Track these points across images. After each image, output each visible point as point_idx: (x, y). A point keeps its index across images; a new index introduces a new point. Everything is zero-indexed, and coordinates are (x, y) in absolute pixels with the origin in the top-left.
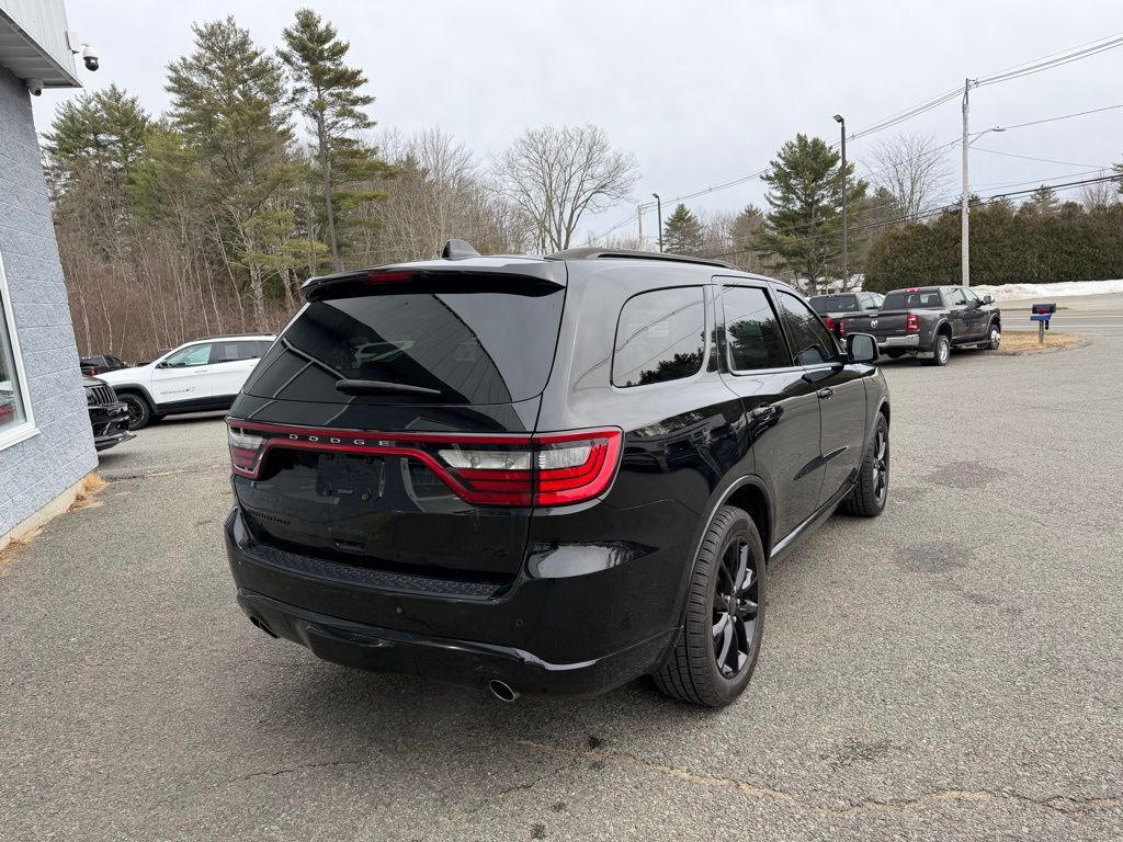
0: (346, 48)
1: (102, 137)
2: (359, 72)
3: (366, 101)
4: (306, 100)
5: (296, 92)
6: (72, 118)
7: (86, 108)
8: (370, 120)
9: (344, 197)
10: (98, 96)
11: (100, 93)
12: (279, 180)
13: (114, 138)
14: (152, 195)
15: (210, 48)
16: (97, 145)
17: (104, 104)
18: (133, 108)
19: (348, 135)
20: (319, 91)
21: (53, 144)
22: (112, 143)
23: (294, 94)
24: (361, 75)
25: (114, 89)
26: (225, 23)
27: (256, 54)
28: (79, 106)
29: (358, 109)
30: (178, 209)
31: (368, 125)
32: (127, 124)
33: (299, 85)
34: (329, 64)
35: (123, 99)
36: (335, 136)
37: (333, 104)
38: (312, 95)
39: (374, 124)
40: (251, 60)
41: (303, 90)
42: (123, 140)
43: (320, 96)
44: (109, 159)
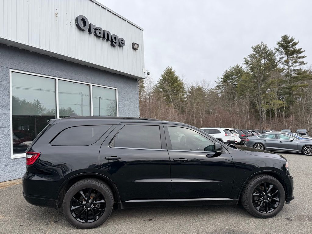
0: (298, 43)
1: (233, 77)
2: (301, 49)
3: (303, 57)
4: (283, 60)
5: (280, 58)
6: (227, 73)
7: (231, 70)
8: (305, 62)
9: (293, 87)
10: (233, 67)
11: (234, 66)
12: (271, 84)
13: (236, 77)
14: (241, 90)
15: (256, 51)
16: (232, 79)
17: (235, 69)
18: (241, 69)
19: (297, 68)
20: (287, 57)
21: (222, 80)
22: (236, 78)
23: (280, 59)
24: (302, 49)
25: (237, 65)
26: (260, 44)
27: (268, 50)
28: (229, 70)
29: (301, 60)
30: (246, 93)
31: (304, 64)
32: (239, 73)
33: (281, 56)
34: (291, 49)
35: (239, 67)
36: (292, 69)
37: (292, 60)
38: (286, 58)
39: (306, 63)
40: (267, 52)
41: (283, 57)
42: (238, 77)
43: (288, 58)
44: (235, 82)
